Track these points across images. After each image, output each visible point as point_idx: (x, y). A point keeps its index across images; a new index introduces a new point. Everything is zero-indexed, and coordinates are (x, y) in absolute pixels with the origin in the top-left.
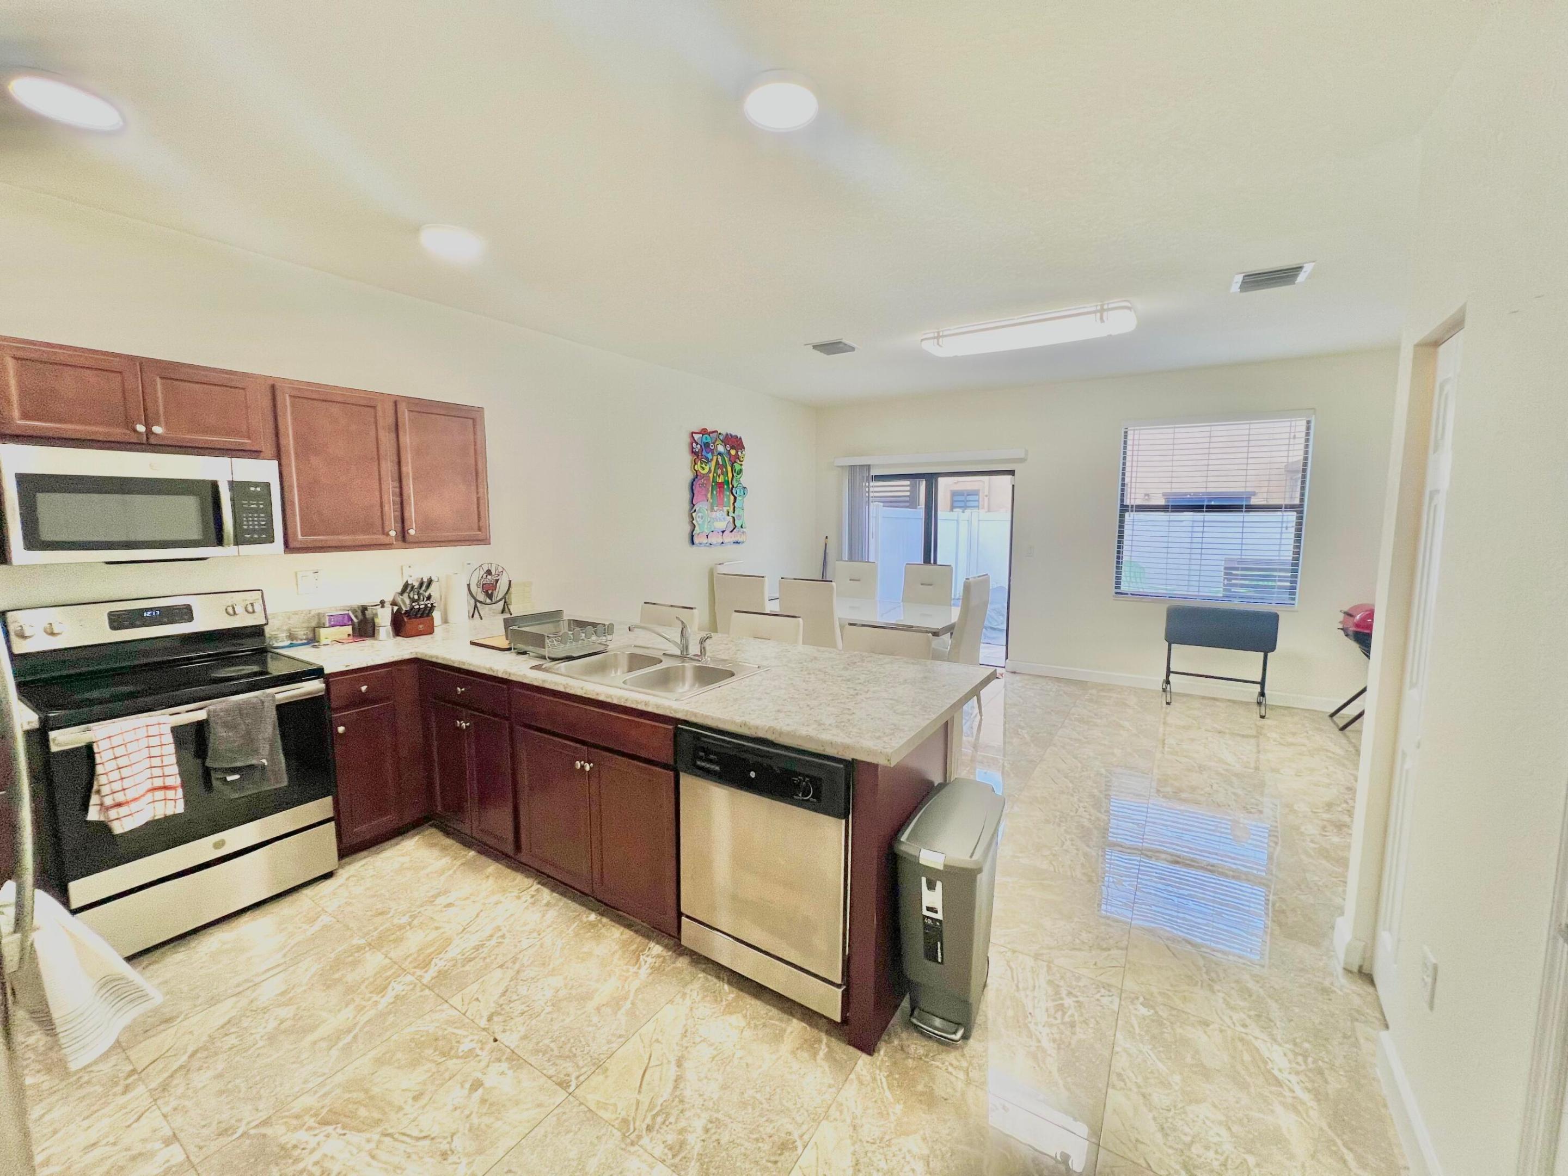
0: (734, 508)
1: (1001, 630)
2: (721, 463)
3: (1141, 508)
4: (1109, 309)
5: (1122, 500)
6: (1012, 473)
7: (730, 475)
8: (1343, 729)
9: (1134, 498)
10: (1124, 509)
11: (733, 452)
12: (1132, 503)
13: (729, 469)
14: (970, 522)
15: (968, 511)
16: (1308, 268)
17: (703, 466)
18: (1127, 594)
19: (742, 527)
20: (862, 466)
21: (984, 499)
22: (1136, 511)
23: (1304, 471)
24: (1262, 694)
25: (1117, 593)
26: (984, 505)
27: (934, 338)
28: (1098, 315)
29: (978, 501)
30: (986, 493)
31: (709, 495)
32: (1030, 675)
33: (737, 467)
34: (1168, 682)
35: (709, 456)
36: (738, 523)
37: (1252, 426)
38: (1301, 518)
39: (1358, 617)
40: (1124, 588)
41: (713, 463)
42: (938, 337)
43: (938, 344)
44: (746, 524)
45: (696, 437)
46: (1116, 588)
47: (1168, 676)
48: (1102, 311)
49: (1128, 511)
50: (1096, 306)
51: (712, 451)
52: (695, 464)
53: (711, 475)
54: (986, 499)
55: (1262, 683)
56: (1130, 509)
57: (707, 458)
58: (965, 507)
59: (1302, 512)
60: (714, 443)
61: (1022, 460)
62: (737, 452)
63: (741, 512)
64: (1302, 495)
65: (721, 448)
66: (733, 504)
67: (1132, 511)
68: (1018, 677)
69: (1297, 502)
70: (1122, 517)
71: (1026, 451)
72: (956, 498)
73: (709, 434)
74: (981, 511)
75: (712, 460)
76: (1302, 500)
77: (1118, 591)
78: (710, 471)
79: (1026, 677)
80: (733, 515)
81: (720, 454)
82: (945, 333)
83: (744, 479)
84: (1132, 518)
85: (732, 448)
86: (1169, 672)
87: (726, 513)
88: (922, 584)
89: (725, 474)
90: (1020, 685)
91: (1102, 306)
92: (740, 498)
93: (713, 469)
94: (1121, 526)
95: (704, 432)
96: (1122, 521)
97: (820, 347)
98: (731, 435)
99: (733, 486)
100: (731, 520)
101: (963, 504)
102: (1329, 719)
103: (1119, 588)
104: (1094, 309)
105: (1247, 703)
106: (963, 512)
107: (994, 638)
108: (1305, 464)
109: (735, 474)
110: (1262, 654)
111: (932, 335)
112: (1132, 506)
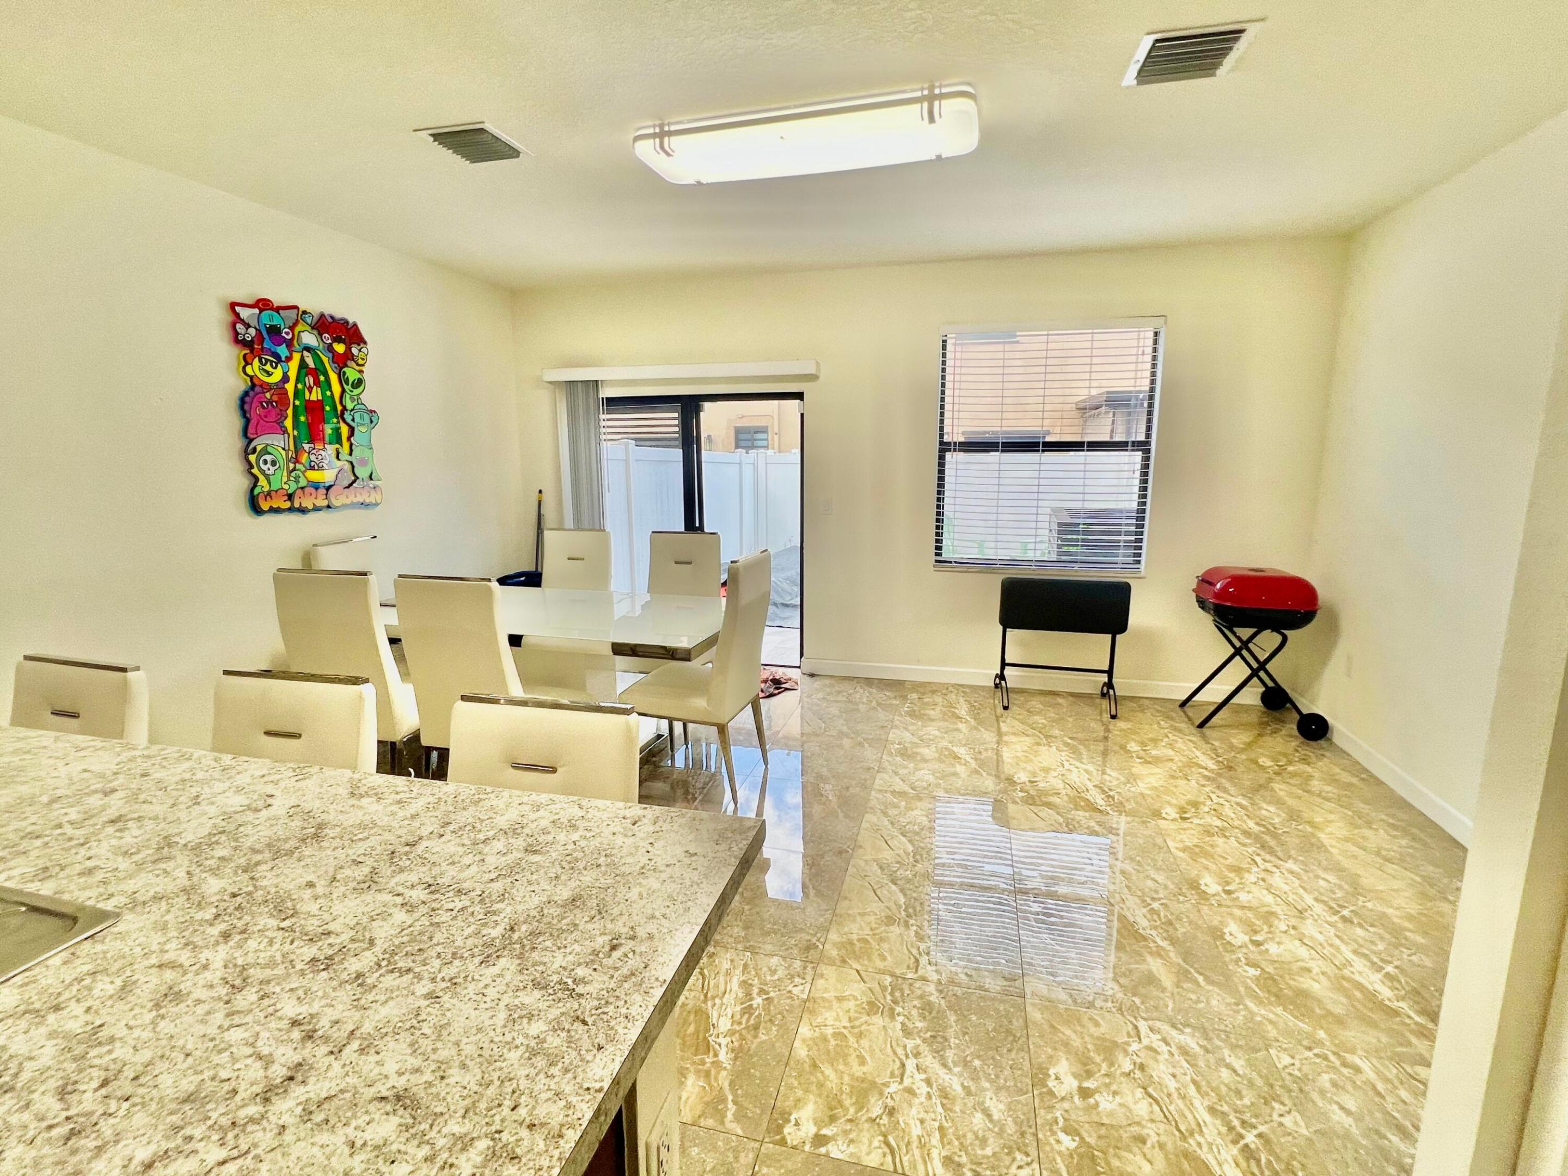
0: (351, 445)
1: (795, 606)
2: (312, 365)
3: (971, 446)
4: (942, 96)
5: (942, 436)
6: (799, 396)
7: (336, 389)
8: (1201, 725)
9: (955, 434)
10: (944, 447)
11: (340, 348)
12: (955, 440)
13: (334, 377)
14: (755, 465)
15: (753, 452)
16: (1252, 31)
17: (268, 367)
18: (950, 562)
19: (371, 478)
20: (586, 382)
21: (773, 438)
22: (960, 450)
23: (1151, 397)
24: (1110, 685)
25: (937, 561)
26: (773, 444)
27: (654, 136)
28: (925, 105)
29: (767, 440)
30: (776, 430)
31: (288, 423)
32: (832, 676)
33: (351, 374)
34: (1002, 677)
35: (283, 351)
36: (362, 472)
37: (1096, 337)
38: (1148, 459)
39: (1218, 586)
40: (946, 555)
41: (293, 366)
42: (662, 135)
43: (662, 147)
44: (378, 472)
45: (244, 313)
46: (937, 554)
47: (1002, 669)
48: (931, 99)
49: (950, 450)
50: (922, 89)
51: (289, 344)
52: (247, 363)
53: (290, 387)
54: (776, 437)
55: (1110, 672)
56: (952, 447)
57: (277, 356)
58: (748, 448)
59: (1148, 451)
60: (292, 328)
61: (812, 378)
62: (349, 349)
63: (367, 453)
64: (1149, 428)
65: (309, 339)
66: (349, 439)
67: (955, 450)
68: (817, 683)
69: (1142, 438)
70: (942, 458)
71: (818, 364)
72: (742, 436)
73: (278, 309)
74: (770, 452)
75: (289, 359)
76: (1148, 436)
77: (939, 558)
78: (285, 379)
79: (827, 682)
80: (349, 458)
81: (308, 349)
82: (673, 128)
83: (369, 397)
84: (954, 460)
85: (338, 340)
86: (1004, 664)
87: (334, 455)
88: (677, 563)
89: (324, 385)
90: (820, 695)
91: (932, 88)
92: (363, 429)
93: (293, 374)
94: (941, 471)
95: (263, 305)
96: (942, 464)
97: (443, 138)
98: (332, 317)
99: (344, 408)
100: (347, 467)
101: (750, 443)
102: (1178, 709)
103: (940, 555)
104: (918, 94)
105: (1089, 696)
106: (747, 453)
107: (784, 619)
108: (1152, 390)
109: (347, 388)
110: (1110, 636)
111: (651, 131)
112: (955, 443)
